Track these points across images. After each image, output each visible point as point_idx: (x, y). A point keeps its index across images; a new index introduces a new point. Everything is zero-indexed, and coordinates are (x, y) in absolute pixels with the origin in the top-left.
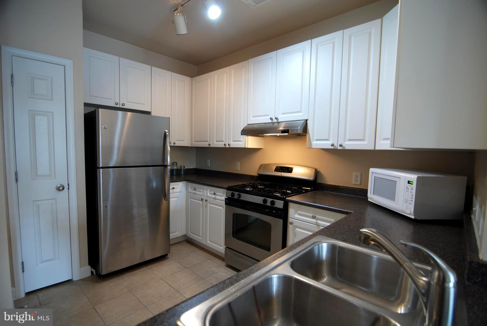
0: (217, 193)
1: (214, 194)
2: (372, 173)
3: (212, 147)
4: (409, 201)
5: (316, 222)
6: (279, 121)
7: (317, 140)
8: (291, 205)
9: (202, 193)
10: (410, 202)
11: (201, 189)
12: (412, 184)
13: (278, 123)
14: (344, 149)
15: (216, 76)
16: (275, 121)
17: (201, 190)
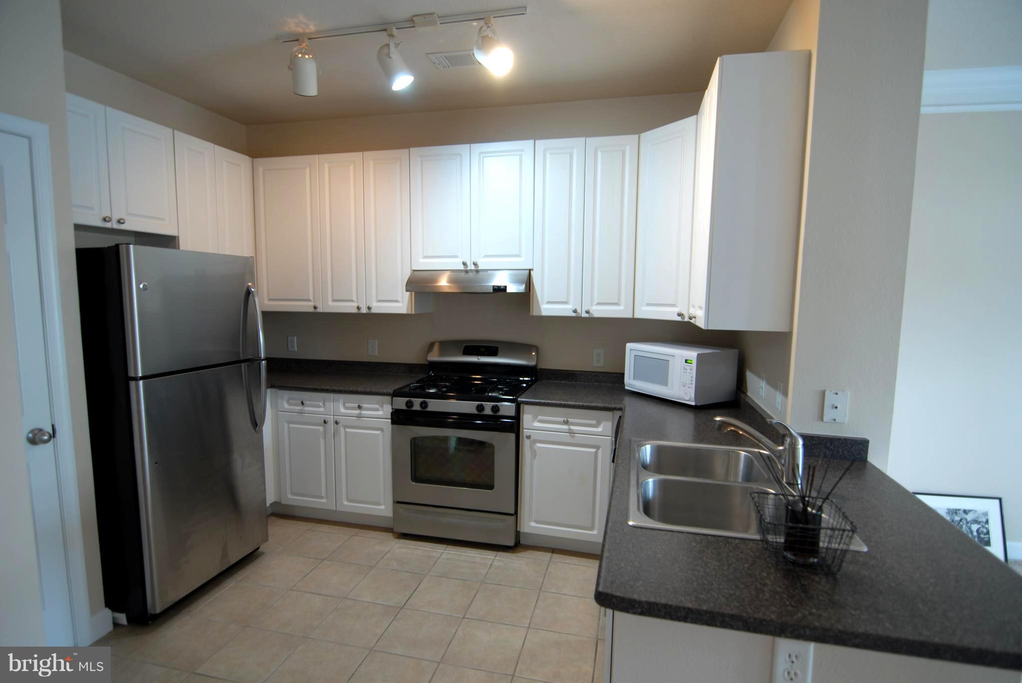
0: (364, 406)
1: (359, 407)
2: (631, 350)
3: (321, 311)
4: (688, 385)
5: (569, 429)
6: (480, 268)
7: (549, 303)
8: (526, 409)
9: (322, 409)
10: (690, 386)
11: (320, 401)
12: (691, 363)
13: (477, 271)
14: (591, 316)
15: (326, 166)
16: (473, 267)
17: (321, 404)
